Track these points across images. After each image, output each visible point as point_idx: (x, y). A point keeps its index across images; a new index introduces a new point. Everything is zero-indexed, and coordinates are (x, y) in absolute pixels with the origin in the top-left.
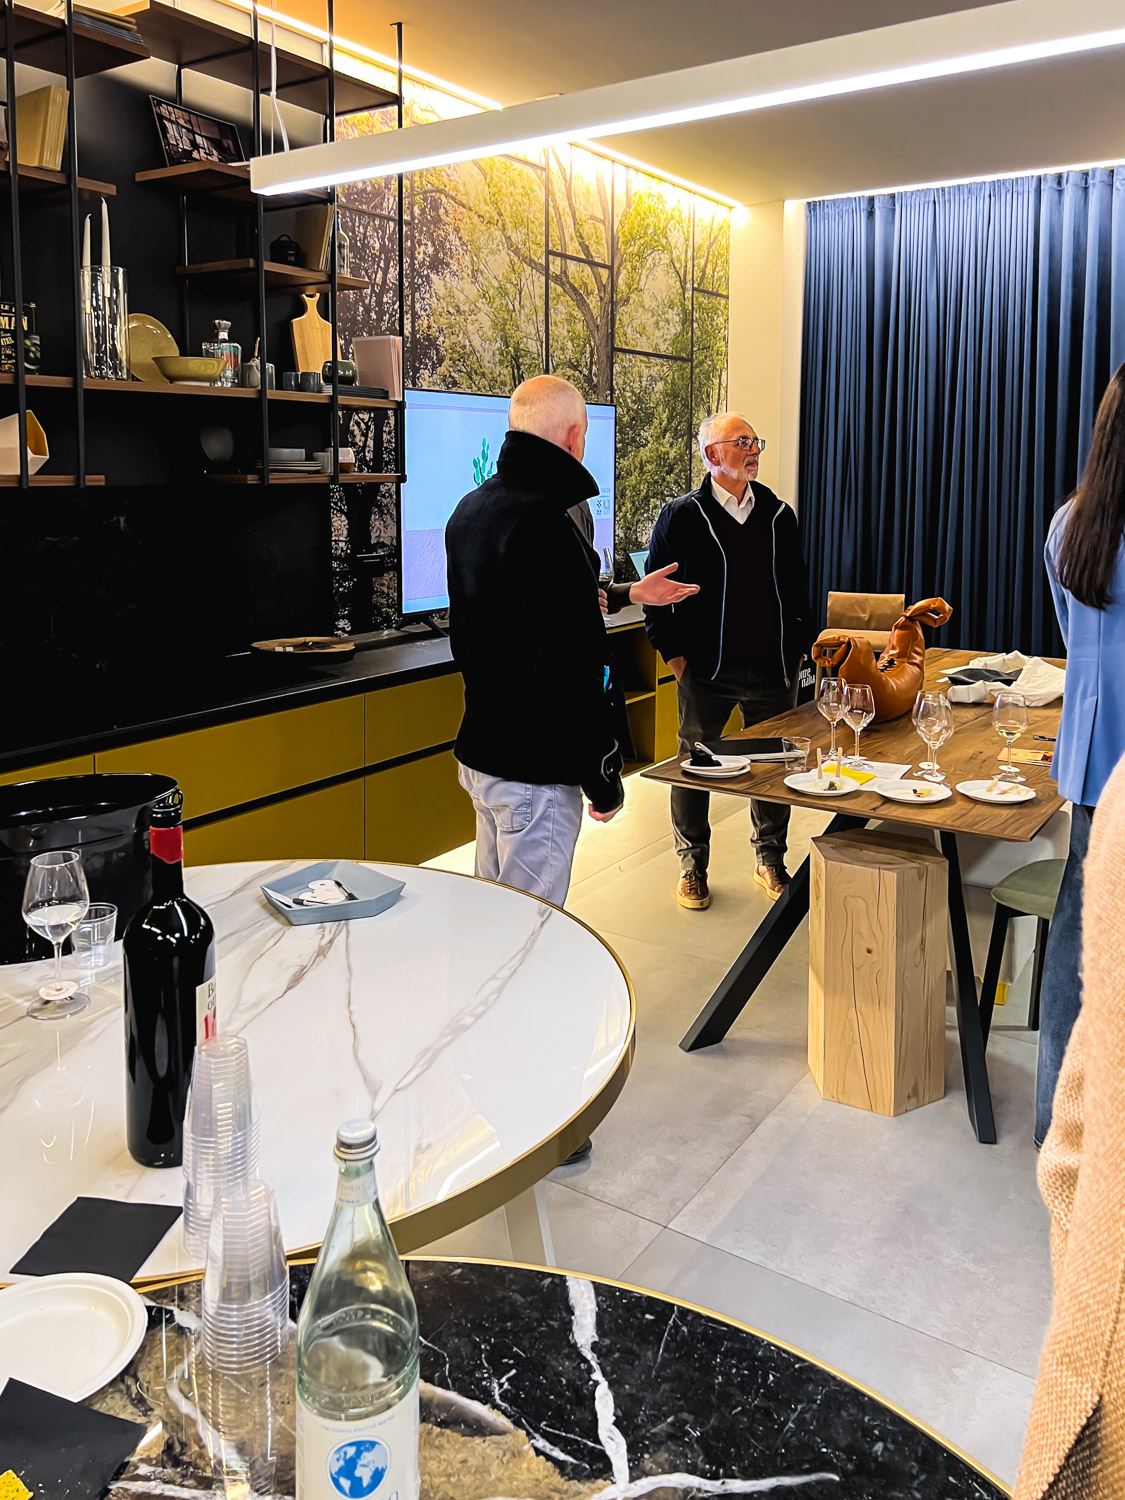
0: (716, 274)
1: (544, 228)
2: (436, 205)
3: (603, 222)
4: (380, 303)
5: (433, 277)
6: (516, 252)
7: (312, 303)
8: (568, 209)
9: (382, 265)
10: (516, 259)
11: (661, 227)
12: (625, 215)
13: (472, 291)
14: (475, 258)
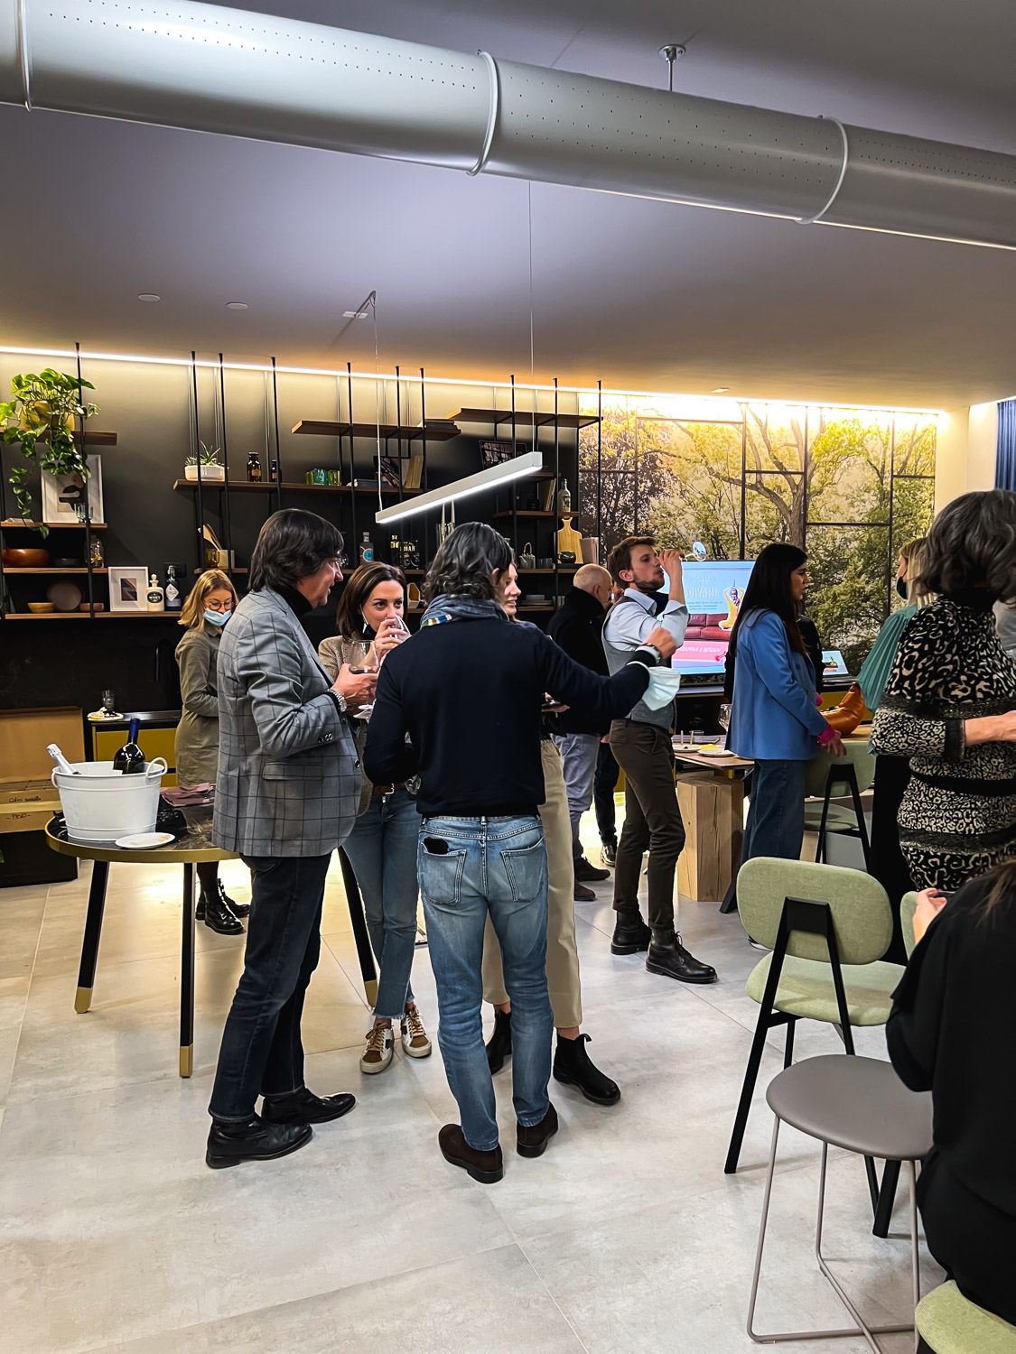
0: (919, 463)
1: (741, 458)
2: (653, 460)
3: (797, 446)
4: (613, 517)
5: (651, 499)
6: (717, 476)
7: (567, 522)
8: (763, 443)
9: (615, 497)
10: (717, 480)
11: (857, 440)
12: (819, 438)
13: (680, 502)
14: (683, 484)
